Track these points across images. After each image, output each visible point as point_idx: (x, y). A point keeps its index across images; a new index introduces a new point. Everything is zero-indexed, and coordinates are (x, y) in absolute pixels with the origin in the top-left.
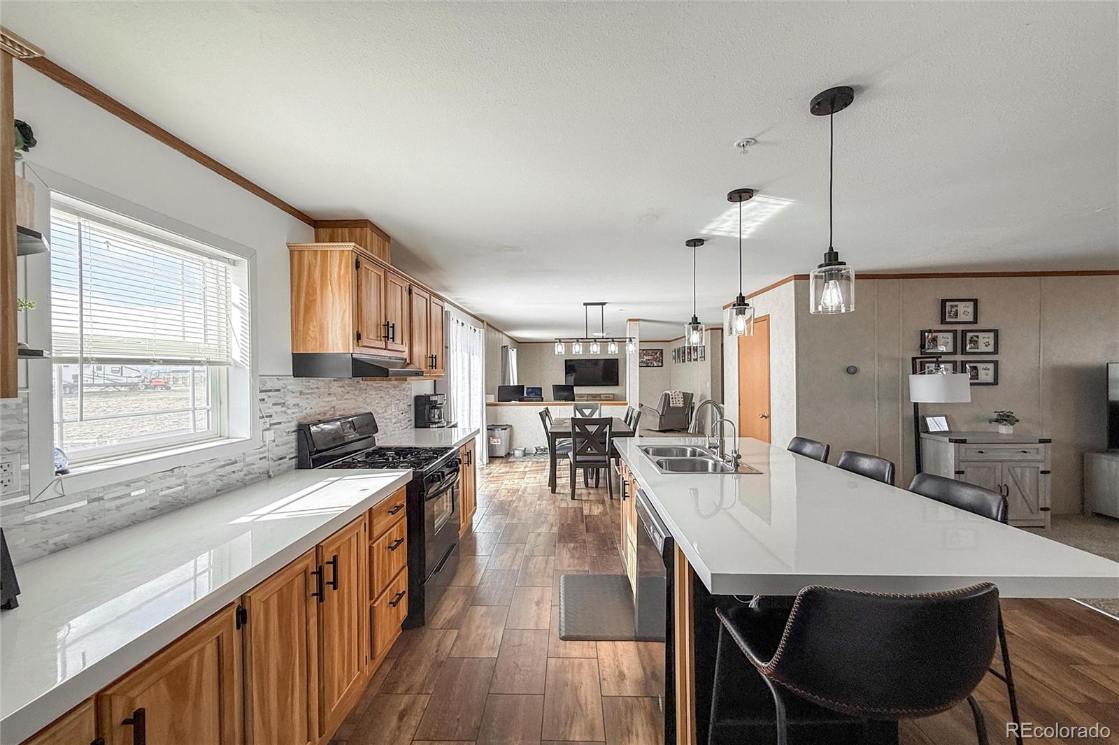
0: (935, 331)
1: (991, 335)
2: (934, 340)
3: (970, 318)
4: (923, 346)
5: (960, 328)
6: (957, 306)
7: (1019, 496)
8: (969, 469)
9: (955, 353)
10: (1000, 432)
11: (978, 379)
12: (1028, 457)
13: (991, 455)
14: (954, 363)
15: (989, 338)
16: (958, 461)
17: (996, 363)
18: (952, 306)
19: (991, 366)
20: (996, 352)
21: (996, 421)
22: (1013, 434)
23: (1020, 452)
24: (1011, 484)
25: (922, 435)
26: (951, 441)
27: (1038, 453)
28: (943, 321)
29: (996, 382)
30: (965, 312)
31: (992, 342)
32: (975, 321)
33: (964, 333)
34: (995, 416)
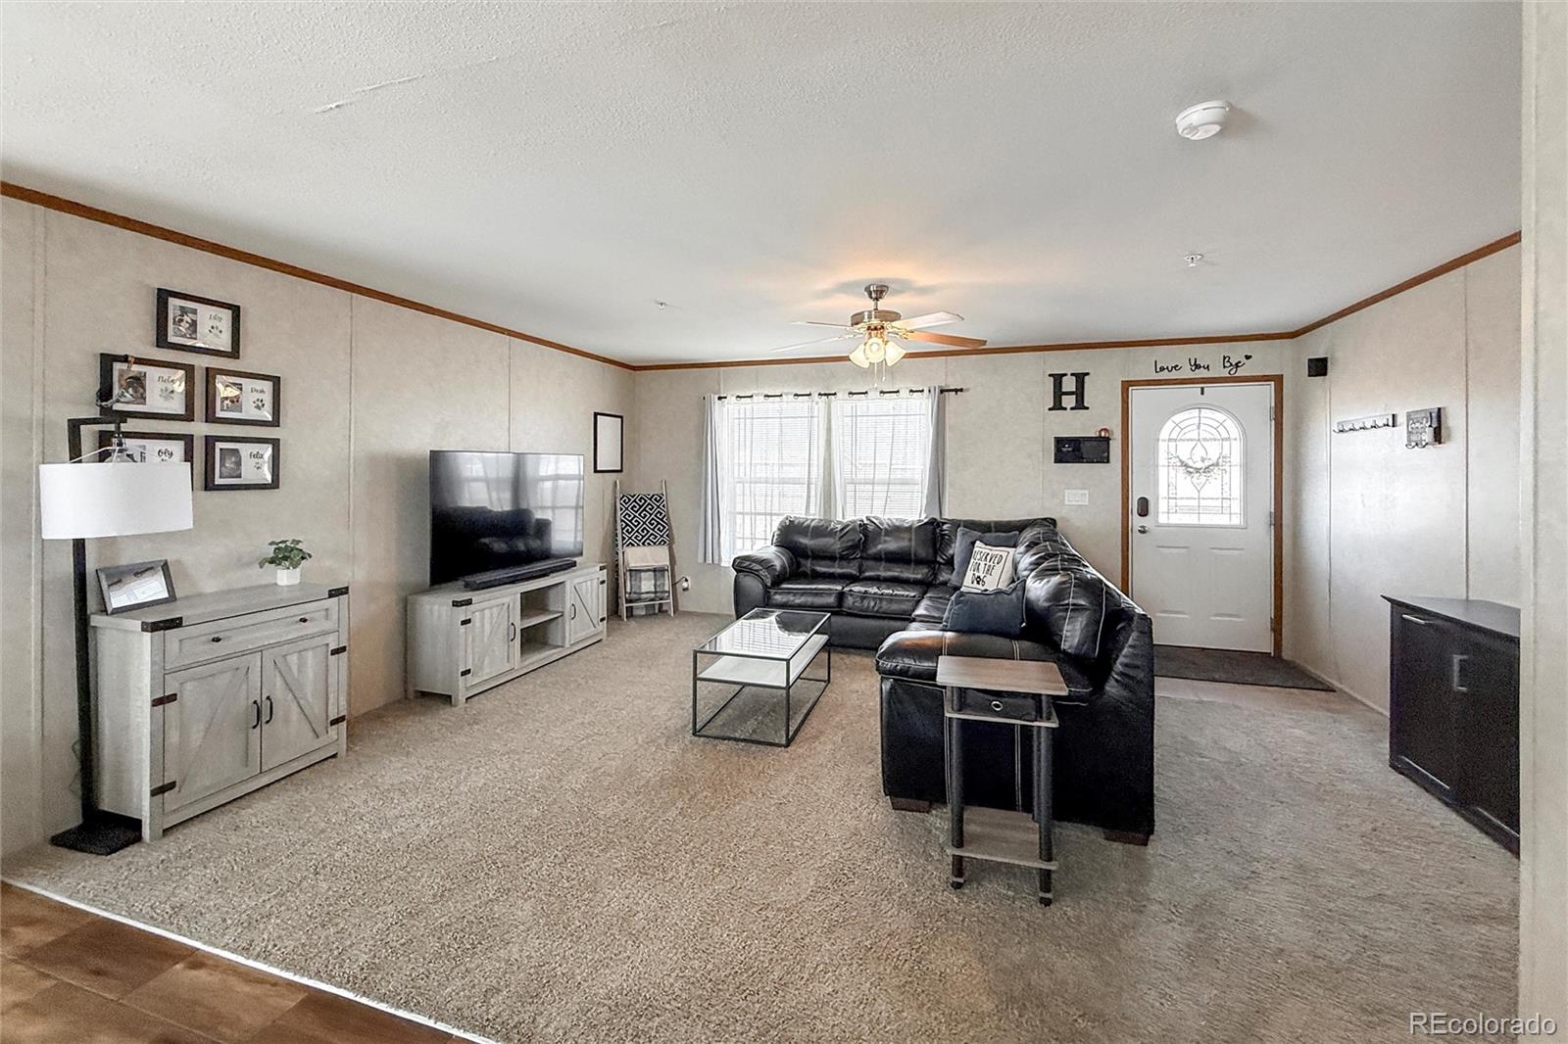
0: (139, 361)
1: (268, 386)
2: (138, 382)
3: (224, 343)
4: (105, 393)
5: (202, 362)
6: (194, 312)
7: (295, 709)
8: (189, 686)
9: (188, 417)
10: (279, 583)
11: (239, 476)
12: (309, 628)
13: (236, 642)
14: (188, 440)
15: (262, 391)
16: (161, 673)
17: (275, 443)
18: (184, 311)
19: (267, 451)
20: (275, 423)
21: (272, 561)
22: (300, 583)
23: (297, 622)
24: (279, 693)
25: (96, 620)
26: (146, 627)
27: (327, 617)
28: (162, 341)
29: (275, 484)
30: (213, 329)
31: (268, 398)
32: (235, 353)
33: (210, 374)
34: (270, 552)
